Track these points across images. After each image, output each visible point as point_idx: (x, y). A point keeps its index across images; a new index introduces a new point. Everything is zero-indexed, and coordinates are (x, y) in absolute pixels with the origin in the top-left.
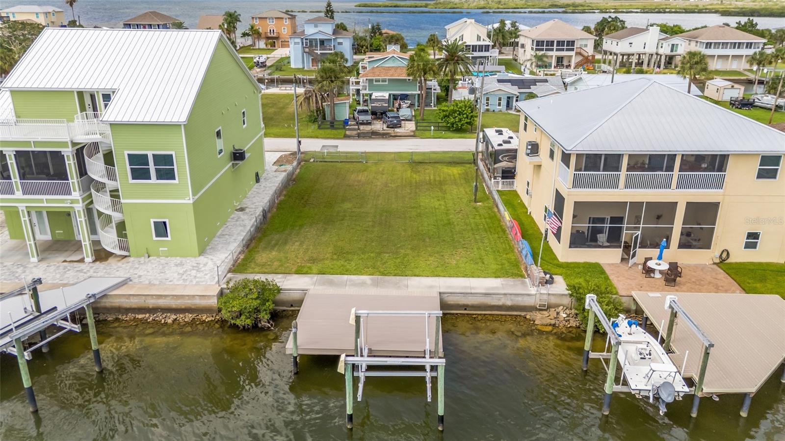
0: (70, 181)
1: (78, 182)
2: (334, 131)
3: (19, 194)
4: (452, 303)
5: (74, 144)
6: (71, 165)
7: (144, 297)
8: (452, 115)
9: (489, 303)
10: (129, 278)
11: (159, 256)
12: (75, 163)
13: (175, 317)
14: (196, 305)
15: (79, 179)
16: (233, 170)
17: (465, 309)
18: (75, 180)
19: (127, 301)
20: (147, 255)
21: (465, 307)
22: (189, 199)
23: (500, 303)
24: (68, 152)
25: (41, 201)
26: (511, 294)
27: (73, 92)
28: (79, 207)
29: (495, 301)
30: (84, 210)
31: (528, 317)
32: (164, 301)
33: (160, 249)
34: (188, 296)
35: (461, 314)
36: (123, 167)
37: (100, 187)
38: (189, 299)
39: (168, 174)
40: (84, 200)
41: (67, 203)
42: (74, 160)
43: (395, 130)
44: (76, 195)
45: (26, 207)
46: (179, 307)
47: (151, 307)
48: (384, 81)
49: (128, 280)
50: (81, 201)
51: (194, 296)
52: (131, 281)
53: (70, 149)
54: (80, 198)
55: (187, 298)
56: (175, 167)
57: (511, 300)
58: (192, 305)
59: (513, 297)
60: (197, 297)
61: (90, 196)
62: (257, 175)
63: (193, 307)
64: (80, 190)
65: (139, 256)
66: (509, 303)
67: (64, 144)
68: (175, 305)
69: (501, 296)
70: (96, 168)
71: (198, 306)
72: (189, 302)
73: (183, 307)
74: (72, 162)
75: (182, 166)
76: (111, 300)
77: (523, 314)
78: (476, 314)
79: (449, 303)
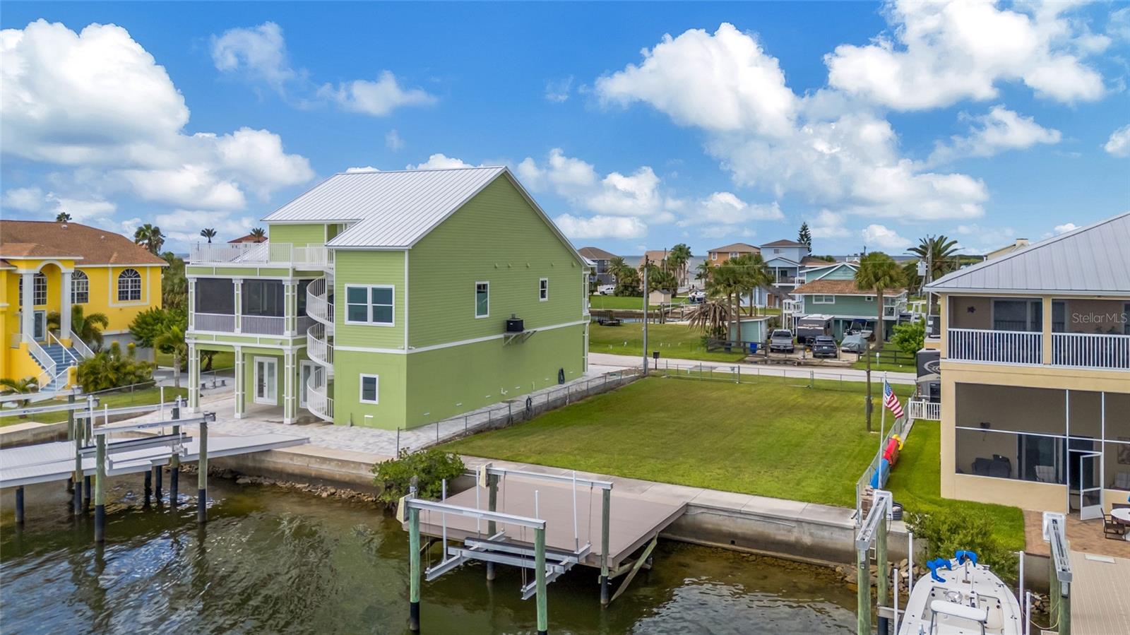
0: (286, 317)
1: (293, 319)
2: (729, 356)
3: (238, 332)
4: (710, 526)
5: (296, 273)
6: (290, 296)
7: (307, 459)
8: (914, 339)
9: (772, 536)
10: (308, 439)
11: (362, 426)
12: (294, 296)
13: (333, 491)
14: (361, 477)
15: (296, 316)
16: (504, 345)
17: (733, 543)
18: (290, 317)
19: (291, 462)
20: (349, 423)
21: (733, 538)
22: (404, 349)
23: (792, 538)
24: (289, 282)
25: (254, 340)
26: (809, 523)
27: (323, 225)
28: (289, 351)
29: (782, 532)
30: (294, 355)
31: (838, 569)
32: (329, 467)
33: (366, 416)
34: (354, 462)
35: (723, 548)
36: (343, 305)
37: (319, 330)
38: (354, 468)
39: (383, 315)
40: (295, 342)
41: (276, 344)
42: (294, 292)
43: (825, 360)
44: (288, 334)
45: (242, 347)
46: (343, 480)
47: (313, 475)
48: (829, 298)
49: (306, 441)
50: (290, 343)
51: (360, 463)
52: (309, 442)
53: (290, 277)
54: (290, 338)
55: (352, 465)
56: (393, 305)
57: (811, 534)
58: (357, 477)
59: (813, 529)
60: (363, 466)
61: (305, 341)
62: (562, 372)
63: (358, 481)
64: (293, 329)
65: (341, 424)
66: (807, 540)
67: (284, 271)
68: (340, 475)
69: (793, 524)
70: (316, 307)
71: (362, 480)
72: (353, 472)
73: (347, 479)
74: (290, 294)
75: (401, 305)
76: (274, 459)
77: (832, 564)
78: (748, 553)
79: (706, 526)
